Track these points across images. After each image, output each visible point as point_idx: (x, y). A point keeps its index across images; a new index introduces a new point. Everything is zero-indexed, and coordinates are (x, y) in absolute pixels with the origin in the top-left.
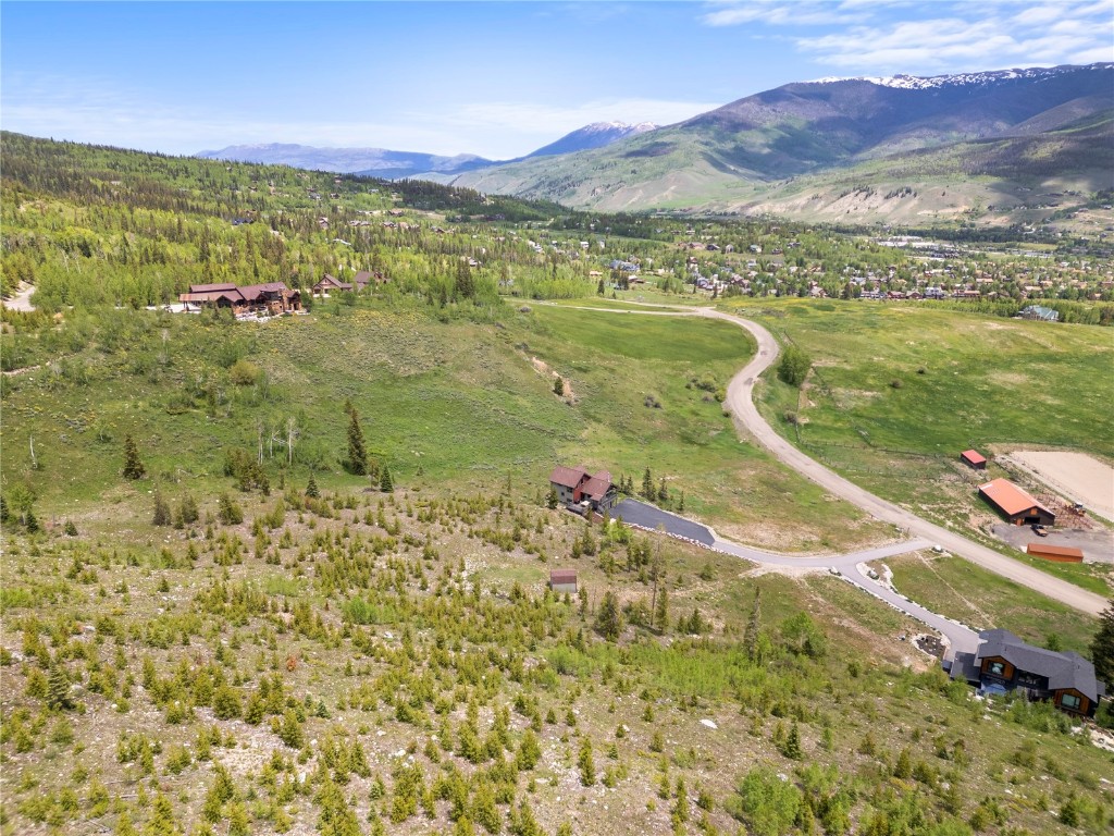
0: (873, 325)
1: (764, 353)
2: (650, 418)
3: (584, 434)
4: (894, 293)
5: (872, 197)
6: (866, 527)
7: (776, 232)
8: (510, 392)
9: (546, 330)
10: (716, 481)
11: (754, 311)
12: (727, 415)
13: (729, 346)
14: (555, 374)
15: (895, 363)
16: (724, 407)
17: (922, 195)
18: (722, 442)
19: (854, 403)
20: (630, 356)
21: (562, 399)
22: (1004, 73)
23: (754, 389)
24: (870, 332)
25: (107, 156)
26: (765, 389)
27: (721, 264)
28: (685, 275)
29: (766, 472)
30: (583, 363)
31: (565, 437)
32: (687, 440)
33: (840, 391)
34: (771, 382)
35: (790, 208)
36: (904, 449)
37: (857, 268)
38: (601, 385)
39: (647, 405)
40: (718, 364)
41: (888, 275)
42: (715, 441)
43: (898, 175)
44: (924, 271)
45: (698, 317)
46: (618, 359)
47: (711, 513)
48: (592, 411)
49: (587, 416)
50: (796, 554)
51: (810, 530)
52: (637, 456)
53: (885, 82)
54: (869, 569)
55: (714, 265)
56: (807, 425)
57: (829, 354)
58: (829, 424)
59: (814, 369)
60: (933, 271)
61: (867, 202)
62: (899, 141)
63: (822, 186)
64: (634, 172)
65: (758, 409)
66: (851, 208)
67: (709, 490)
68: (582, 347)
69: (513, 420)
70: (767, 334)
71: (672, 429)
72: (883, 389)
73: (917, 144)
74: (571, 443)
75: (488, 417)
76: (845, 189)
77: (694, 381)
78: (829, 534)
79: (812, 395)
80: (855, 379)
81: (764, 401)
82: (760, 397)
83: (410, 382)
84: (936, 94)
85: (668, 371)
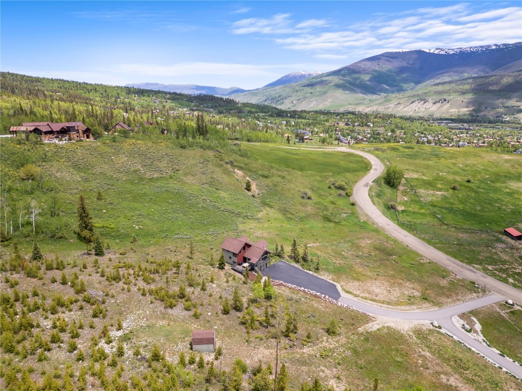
0: (437, 156)
1: (375, 169)
2: (304, 205)
3: (260, 215)
4: (443, 145)
5: (427, 103)
6: (452, 283)
7: (380, 117)
8: (217, 189)
9: (247, 154)
10: (345, 247)
11: (369, 149)
12: (353, 204)
13: (355, 166)
14: (247, 178)
15: (453, 176)
16: (351, 200)
17: (452, 102)
18: (349, 221)
19: (431, 198)
20: (295, 169)
21: (250, 193)
22: (489, 46)
23: (370, 189)
24: (436, 160)
25: (59, 83)
26: (376, 189)
27: (353, 131)
28: (334, 136)
29: (378, 241)
30: (266, 173)
31: (247, 216)
32: (327, 219)
33: (422, 191)
34: (380, 185)
35: (386, 108)
36: (466, 226)
37: (422, 133)
38: (275, 185)
39: (303, 197)
40: (348, 175)
41: (438, 137)
42: (345, 220)
43: (440, 93)
44: (456, 135)
45: (338, 152)
46: (288, 171)
47: (339, 272)
48: (268, 200)
49: (265, 204)
50: (403, 308)
51: (412, 286)
52: (293, 229)
53: (432, 51)
54: (462, 322)
55: (349, 132)
56: (403, 211)
57: (413, 171)
58: (416, 210)
59: (405, 178)
60: (461, 135)
61: (424, 105)
62: (439, 78)
63: (402, 98)
64: (311, 93)
65: (372, 201)
66: (417, 109)
67: (338, 254)
68: (266, 164)
69: (214, 206)
70: (377, 160)
71: (318, 212)
72: (447, 191)
73: (448, 79)
74: (250, 221)
75: (198, 203)
76: (413, 99)
77: (333, 184)
78: (426, 290)
79: (405, 193)
80: (430, 184)
81: (376, 196)
82: (373, 194)
83: (152, 182)
84: (456, 57)
85: (317, 178)
